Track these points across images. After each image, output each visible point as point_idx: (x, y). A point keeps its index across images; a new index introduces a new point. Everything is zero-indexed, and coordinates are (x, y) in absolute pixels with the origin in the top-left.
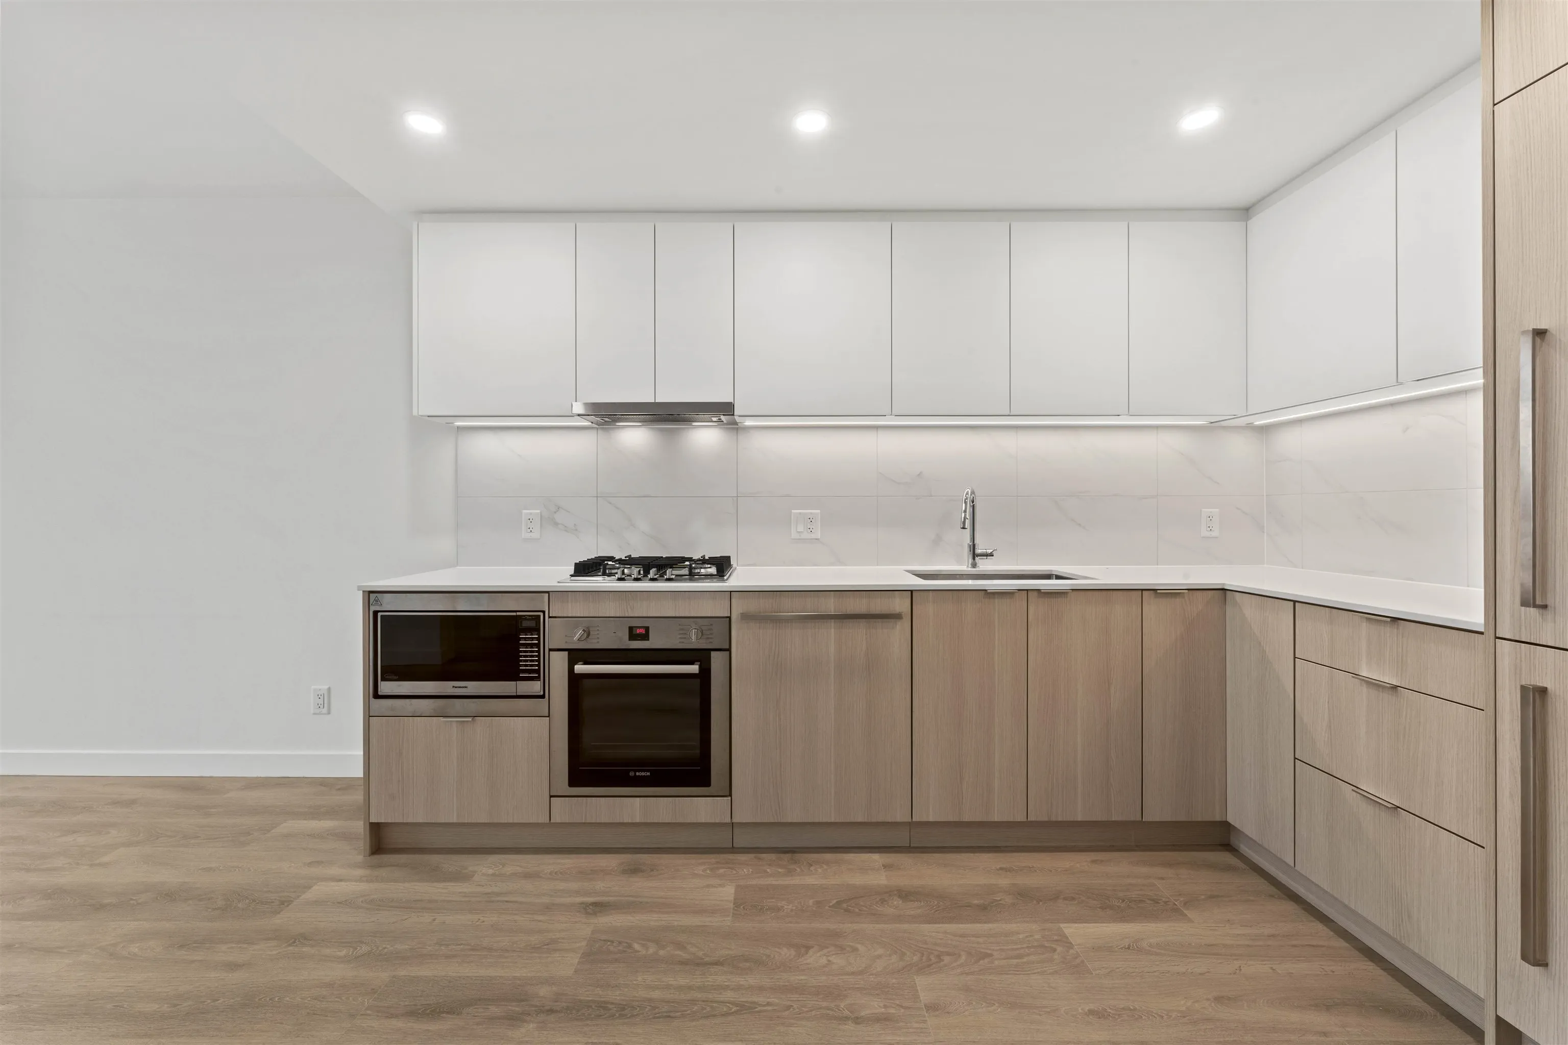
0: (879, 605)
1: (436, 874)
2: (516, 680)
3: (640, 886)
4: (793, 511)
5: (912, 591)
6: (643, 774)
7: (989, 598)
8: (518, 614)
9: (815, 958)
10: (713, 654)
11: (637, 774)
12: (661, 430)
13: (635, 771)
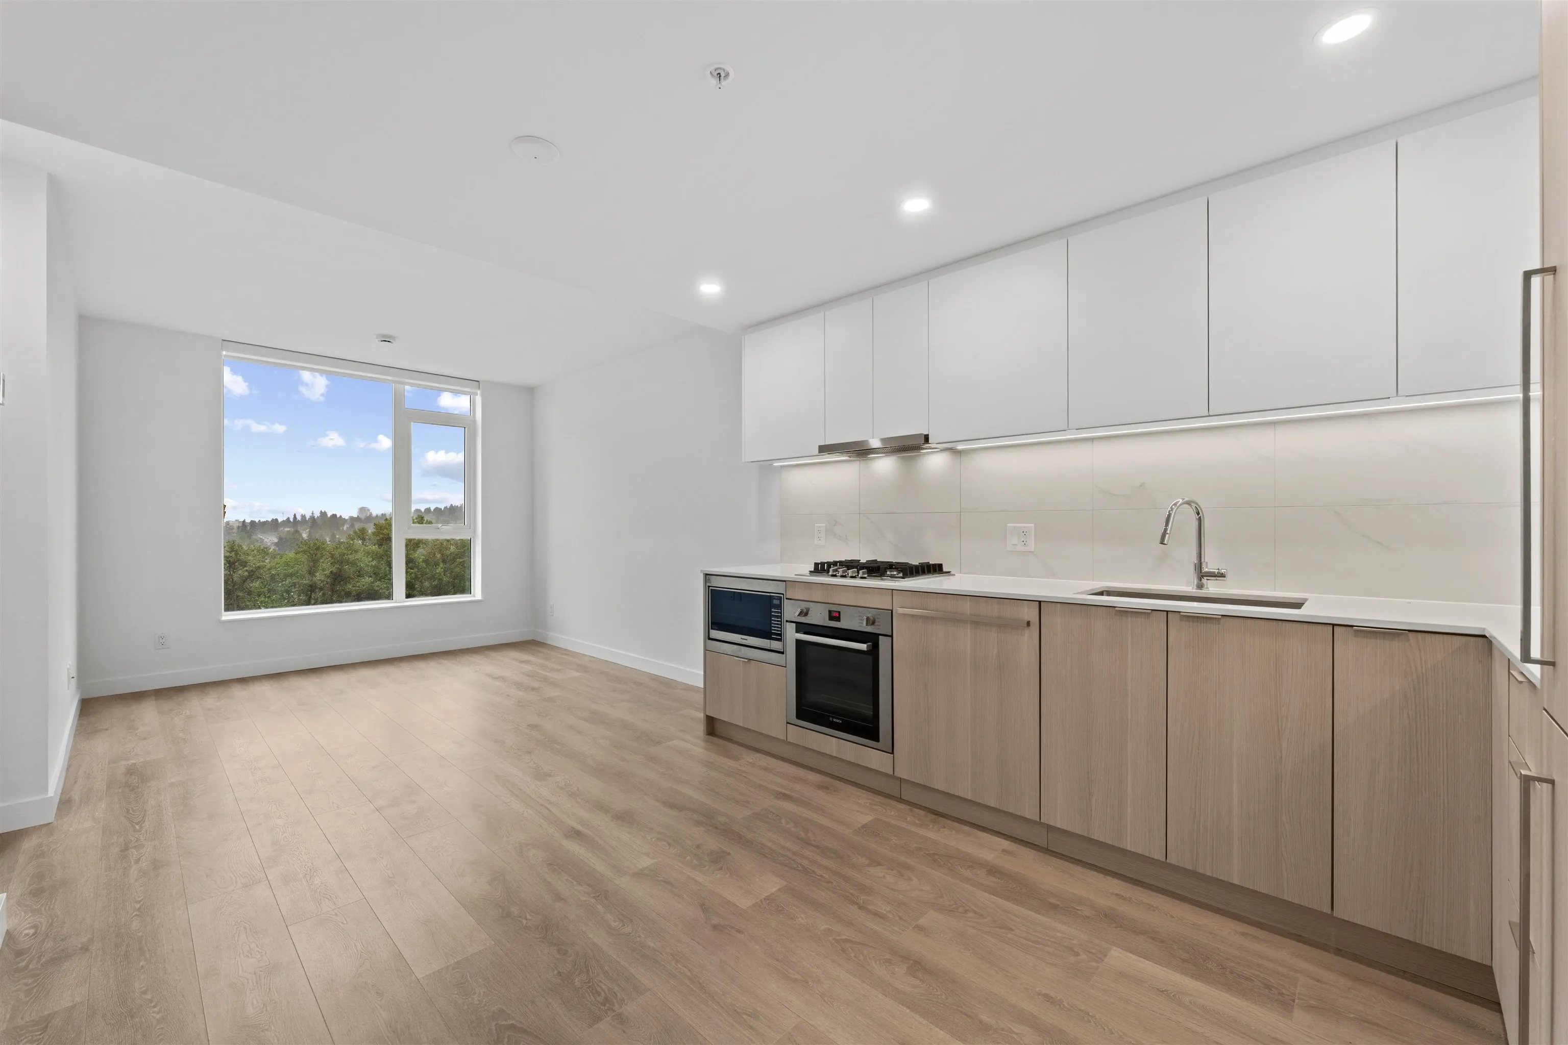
0: (1009, 612)
1: (727, 754)
2: (770, 639)
3: (821, 797)
4: (1008, 525)
5: (1040, 602)
6: (838, 721)
7: (1122, 616)
8: (771, 594)
9: (877, 872)
10: (880, 637)
11: (834, 720)
12: (903, 458)
13: (833, 718)
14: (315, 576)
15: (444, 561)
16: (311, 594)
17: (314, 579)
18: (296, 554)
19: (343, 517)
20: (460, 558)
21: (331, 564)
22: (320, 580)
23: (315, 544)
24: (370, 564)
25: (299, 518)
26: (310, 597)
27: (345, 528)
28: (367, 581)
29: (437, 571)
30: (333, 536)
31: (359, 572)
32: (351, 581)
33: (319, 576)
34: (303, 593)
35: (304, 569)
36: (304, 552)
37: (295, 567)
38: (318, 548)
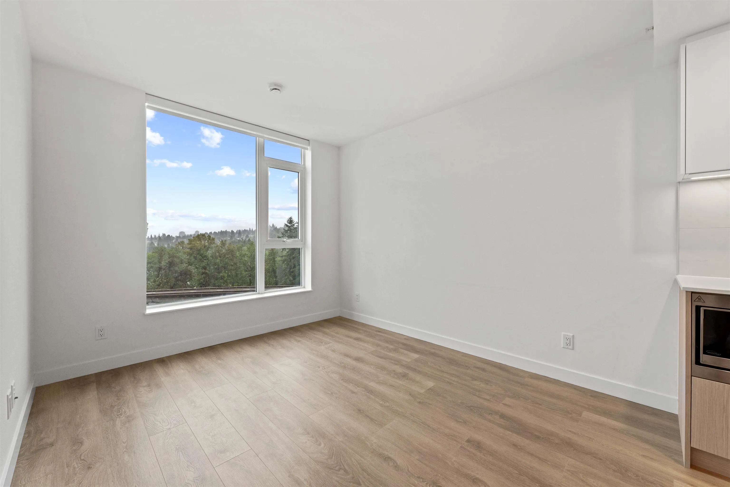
14: (161, 263)
15: (220, 257)
16: (160, 271)
17: (161, 265)
18: (153, 253)
19: (173, 236)
20: (227, 255)
21: (169, 258)
22: (164, 265)
23: (161, 249)
24: (187, 258)
25: (153, 236)
26: (159, 273)
27: (174, 241)
28: (185, 266)
29: (217, 261)
30: (169, 245)
31: (181, 261)
32: (178, 265)
33: (163, 263)
34: (156, 271)
35: (156, 261)
36: (156, 252)
37: (152, 259)
38: (163, 250)
